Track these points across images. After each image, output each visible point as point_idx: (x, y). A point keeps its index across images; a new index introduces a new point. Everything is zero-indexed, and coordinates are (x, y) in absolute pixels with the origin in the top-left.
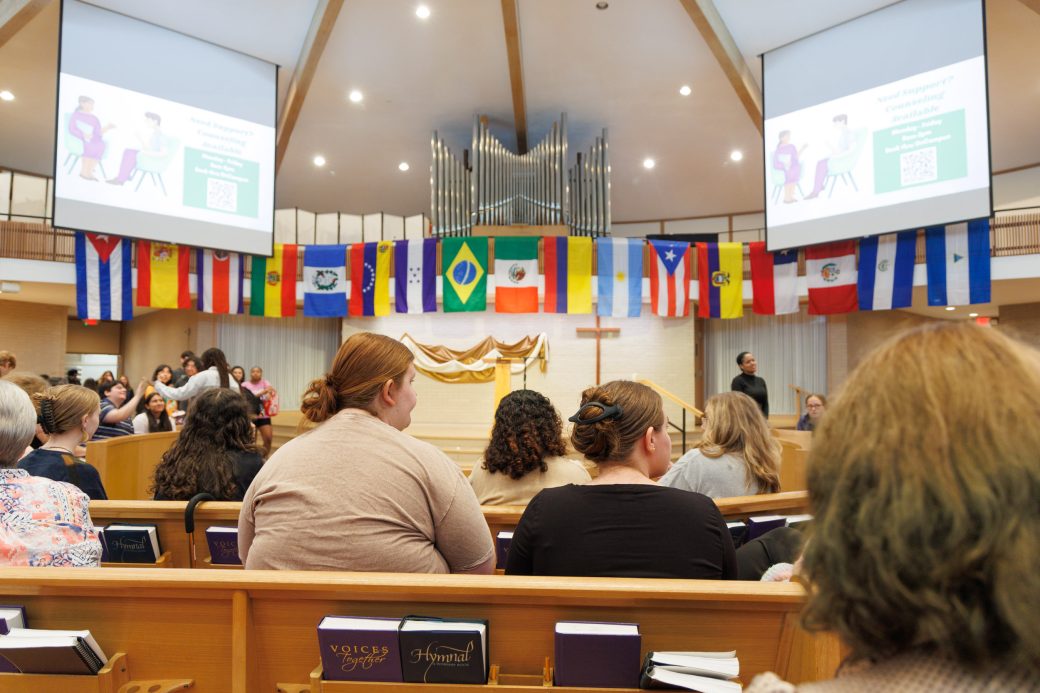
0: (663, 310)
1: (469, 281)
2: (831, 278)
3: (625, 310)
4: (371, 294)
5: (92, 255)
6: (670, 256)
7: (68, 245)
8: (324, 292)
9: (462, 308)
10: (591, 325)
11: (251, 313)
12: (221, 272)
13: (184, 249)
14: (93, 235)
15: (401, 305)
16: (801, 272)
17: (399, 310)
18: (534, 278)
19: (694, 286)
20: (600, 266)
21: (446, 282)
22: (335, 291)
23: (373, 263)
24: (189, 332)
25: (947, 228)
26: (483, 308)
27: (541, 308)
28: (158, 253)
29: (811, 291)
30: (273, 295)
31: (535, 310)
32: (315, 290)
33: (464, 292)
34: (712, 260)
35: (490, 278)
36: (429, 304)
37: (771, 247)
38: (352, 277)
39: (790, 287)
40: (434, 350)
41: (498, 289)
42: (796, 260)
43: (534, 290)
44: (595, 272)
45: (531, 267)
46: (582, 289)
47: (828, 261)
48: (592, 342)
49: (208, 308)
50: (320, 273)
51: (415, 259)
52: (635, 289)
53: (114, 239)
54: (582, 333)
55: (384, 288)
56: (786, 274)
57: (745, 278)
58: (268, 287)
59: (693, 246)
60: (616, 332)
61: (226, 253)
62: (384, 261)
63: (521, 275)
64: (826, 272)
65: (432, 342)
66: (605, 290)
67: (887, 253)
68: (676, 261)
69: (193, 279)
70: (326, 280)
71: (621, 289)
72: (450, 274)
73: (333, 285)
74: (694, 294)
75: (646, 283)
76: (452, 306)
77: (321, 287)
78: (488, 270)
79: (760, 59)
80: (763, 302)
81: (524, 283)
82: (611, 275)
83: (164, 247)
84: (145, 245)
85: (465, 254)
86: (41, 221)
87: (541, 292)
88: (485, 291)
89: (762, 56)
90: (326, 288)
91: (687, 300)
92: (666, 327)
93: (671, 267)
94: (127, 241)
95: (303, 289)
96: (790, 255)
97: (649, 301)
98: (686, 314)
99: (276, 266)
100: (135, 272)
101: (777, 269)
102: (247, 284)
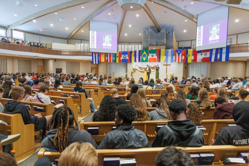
0: (177, 61)
1: (145, 57)
2: (206, 56)
3: (170, 62)
4: (131, 59)
5: (94, 55)
6: (179, 52)
7: (91, 54)
8: (125, 59)
9: (144, 61)
10: (166, 64)
11: (114, 62)
12: (110, 56)
13: (105, 53)
14: (94, 52)
15: (135, 61)
16: (202, 55)
17: (135, 62)
18: (155, 57)
19: (183, 57)
20: (166, 54)
21: (142, 57)
22: (126, 58)
23: (131, 54)
24: (106, 65)
25: (223, 48)
26: (147, 61)
27: (156, 61)
28: (102, 54)
29: (203, 58)
30: (117, 59)
31: (155, 62)
32: (123, 58)
33: (144, 59)
34: (187, 52)
35: (148, 56)
36: (139, 61)
37: (197, 50)
38: (128, 56)
39: (200, 57)
40: (141, 68)
41: (149, 58)
42: (201, 53)
43: (155, 58)
44: (165, 55)
45: (155, 55)
46: (163, 58)
47: (206, 53)
48: (166, 66)
49: (109, 62)
50: (124, 56)
51: (137, 54)
52: (172, 58)
53: (96, 53)
54: (164, 65)
55: (133, 58)
56: (199, 55)
57: (192, 56)
58: (117, 58)
59: (183, 50)
60: (170, 65)
61: (111, 53)
62: (133, 54)
63: (153, 56)
64: (205, 55)
65: (140, 66)
66: (167, 58)
67: (214, 52)
68: (180, 53)
69: (106, 57)
70: (125, 57)
71: (169, 58)
72: (142, 56)
73: (126, 57)
74: (183, 58)
75: (174, 57)
76: (143, 61)
77: (124, 58)
78: (148, 55)
79: (197, 16)
80: (195, 60)
81: (154, 57)
82: (168, 56)
83: (103, 53)
84: (100, 53)
85: (145, 53)
86: (87, 51)
87: (156, 59)
88: (148, 59)
89: (197, 15)
90: (125, 58)
91: (182, 59)
92: (178, 64)
93: (179, 54)
94: (98, 53)
95: (122, 58)
96: (200, 52)
97: (175, 60)
98: (182, 62)
99: (118, 55)
100: (99, 57)
101: (198, 54)
102: (114, 58)
